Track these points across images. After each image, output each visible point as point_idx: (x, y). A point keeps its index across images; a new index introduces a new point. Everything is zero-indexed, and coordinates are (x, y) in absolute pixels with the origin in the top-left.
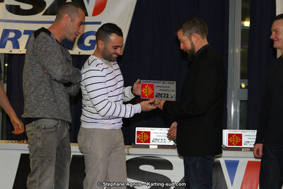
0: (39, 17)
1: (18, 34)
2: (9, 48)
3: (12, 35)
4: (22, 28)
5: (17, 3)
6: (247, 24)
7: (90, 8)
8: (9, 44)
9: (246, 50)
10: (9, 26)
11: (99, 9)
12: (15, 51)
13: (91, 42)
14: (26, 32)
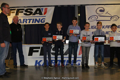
0: (31, 16)
1: (27, 20)
2: (25, 23)
3: (25, 20)
4: (27, 18)
5: (26, 13)
6: (79, 15)
7: (43, 13)
8: (25, 22)
9: (79, 21)
10: (24, 18)
11: (45, 13)
12: (26, 24)
13: (43, 21)
14: (28, 19)
